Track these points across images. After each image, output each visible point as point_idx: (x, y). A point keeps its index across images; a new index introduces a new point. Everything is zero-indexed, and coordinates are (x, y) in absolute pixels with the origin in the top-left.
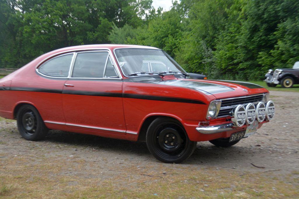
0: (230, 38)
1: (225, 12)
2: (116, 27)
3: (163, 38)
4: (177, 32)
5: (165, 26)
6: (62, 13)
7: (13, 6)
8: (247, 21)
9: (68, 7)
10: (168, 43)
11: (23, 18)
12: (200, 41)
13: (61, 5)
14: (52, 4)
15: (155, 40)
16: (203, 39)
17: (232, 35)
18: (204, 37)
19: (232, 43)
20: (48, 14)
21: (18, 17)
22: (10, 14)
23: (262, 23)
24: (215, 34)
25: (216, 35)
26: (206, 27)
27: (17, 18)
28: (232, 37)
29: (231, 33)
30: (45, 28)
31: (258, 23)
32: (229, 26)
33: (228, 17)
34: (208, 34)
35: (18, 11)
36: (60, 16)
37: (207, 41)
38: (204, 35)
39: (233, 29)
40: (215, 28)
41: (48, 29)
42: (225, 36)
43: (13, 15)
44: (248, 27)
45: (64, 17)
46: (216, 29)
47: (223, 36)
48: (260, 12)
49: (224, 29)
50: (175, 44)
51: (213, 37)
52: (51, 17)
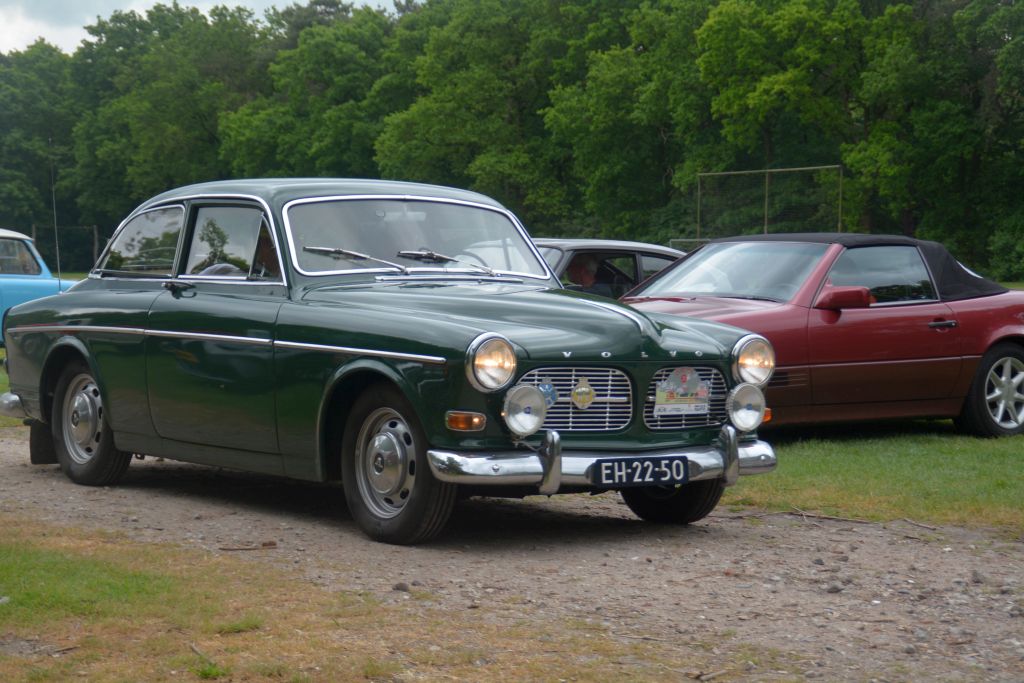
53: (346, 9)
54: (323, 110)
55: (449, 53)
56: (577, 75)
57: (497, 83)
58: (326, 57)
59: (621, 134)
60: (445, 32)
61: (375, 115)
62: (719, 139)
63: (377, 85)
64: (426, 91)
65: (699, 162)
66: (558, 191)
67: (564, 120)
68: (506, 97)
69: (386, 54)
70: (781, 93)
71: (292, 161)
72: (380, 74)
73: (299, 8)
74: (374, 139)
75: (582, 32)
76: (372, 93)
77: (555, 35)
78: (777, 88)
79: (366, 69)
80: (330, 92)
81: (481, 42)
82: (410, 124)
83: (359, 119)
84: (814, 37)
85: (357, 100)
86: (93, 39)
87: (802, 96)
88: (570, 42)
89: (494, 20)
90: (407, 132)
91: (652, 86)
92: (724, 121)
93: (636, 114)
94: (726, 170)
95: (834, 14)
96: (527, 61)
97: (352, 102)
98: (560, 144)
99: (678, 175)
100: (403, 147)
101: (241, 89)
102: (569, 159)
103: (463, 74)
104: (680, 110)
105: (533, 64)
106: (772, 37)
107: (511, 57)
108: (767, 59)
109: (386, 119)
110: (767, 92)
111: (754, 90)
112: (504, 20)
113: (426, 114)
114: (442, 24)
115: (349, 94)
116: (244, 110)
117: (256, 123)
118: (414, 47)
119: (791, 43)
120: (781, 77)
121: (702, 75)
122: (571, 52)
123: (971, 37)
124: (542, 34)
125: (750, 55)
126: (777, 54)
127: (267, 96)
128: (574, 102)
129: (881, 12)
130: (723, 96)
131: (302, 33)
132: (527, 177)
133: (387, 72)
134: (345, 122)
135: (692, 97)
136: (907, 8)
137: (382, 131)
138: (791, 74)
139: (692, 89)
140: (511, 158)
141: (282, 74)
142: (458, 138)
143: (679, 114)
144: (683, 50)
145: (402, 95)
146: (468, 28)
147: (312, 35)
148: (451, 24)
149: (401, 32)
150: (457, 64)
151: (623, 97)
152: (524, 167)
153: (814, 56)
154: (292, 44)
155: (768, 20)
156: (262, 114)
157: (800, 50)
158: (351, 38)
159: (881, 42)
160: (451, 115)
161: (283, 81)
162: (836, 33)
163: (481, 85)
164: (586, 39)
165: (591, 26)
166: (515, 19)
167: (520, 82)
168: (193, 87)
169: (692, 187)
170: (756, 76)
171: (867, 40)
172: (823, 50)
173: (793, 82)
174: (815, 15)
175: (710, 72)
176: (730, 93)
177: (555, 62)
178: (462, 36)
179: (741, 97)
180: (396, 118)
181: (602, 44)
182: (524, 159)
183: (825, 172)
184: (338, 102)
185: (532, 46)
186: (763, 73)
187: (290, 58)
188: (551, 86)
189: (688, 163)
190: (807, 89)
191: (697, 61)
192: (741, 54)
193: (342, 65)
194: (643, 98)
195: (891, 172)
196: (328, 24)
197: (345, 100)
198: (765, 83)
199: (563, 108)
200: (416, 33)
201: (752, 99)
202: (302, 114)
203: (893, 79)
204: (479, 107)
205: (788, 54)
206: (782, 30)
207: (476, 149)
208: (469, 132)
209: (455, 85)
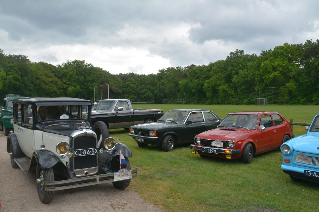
54: (194, 80)
55: (215, 71)
56: (237, 74)
57: (223, 75)
58: (195, 72)
59: (245, 82)
61: (203, 80)
62: (263, 83)
63: (203, 76)
64: (212, 77)
65: (259, 86)
66: (232, 91)
67: (235, 80)
68: (224, 77)
70: (276, 75)
74: (203, 84)
75: (236, 67)
77: (232, 68)
78: (275, 74)
79: (200, 74)
80: (195, 77)
81: (220, 69)
82: (209, 81)
84: (281, 66)
86: (159, 72)
87: (279, 76)
88: (235, 69)
89: (222, 66)
90: (208, 83)
92: (264, 80)
93: (248, 79)
94: (263, 87)
95: (284, 63)
96: (227, 72)
99: (255, 88)
101: (182, 78)
103: (217, 74)
105: (229, 72)
107: (225, 71)
108: (272, 70)
111: (271, 75)
112: (223, 66)
113: (212, 80)
115: (198, 78)
117: (184, 82)
118: (209, 71)
119: (277, 67)
120: (276, 73)
122: (235, 70)
124: (230, 68)
125: (270, 69)
126: (274, 69)
127: (186, 78)
128: (237, 78)
130: (265, 76)
132: (228, 89)
133: (204, 74)
134: (198, 81)
135: (259, 76)
142: (216, 83)
143: (256, 79)
145: (208, 77)
151: (245, 76)
153: (281, 69)
157: (279, 68)
158: (198, 70)
160: (216, 80)
161: (188, 76)
162: (285, 66)
163: (220, 76)
164: (238, 68)
166: (225, 66)
168: (174, 78)
169: (258, 90)
172: (282, 68)
173: (278, 74)
177: (233, 72)
178: (217, 68)
180: (207, 81)
181: (241, 69)
183: (281, 88)
184: (196, 79)
186: (272, 72)
188: (233, 75)
189: (257, 86)
190: (280, 74)
192: (268, 69)
193: (197, 73)
194: (249, 77)
195: (295, 87)
198: (273, 74)
202: (191, 81)
203: (296, 73)
204: (220, 79)
205: (276, 69)
206: (275, 65)
207: (219, 85)
208: (219, 82)
209: (216, 76)
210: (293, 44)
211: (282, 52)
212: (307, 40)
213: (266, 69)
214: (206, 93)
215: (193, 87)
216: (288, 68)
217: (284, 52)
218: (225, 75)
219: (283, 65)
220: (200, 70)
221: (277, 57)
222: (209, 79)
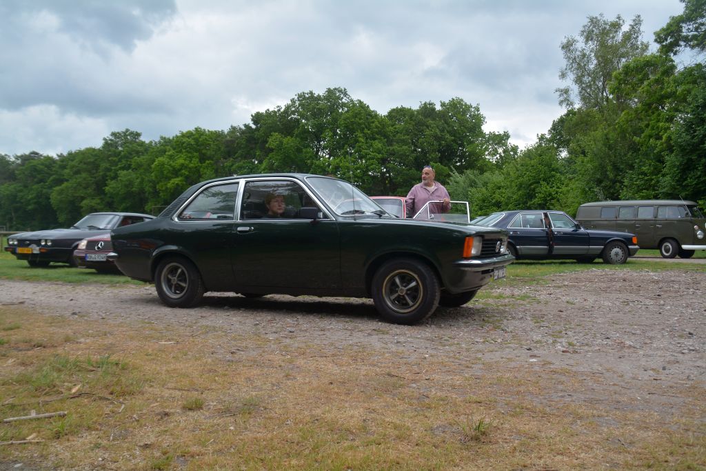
0: (643, 182)
1: (634, 142)
2: (456, 173)
3: (531, 185)
4: (553, 176)
5: (535, 167)
6: (380, 156)
7: (318, 151)
8: (673, 155)
9: (388, 148)
10: (540, 192)
11: (329, 165)
12: (592, 188)
13: (380, 145)
14: (368, 145)
15: (519, 190)
16: (598, 185)
17: (646, 178)
18: (599, 182)
19: (647, 189)
20: (361, 158)
21: (324, 164)
22: (314, 161)
23: (700, 156)
24: (616, 176)
25: (619, 178)
26: (602, 167)
27: (322, 165)
28: (647, 180)
29: (646, 175)
30: (357, 177)
31: (694, 157)
32: (641, 164)
33: (639, 150)
34: (606, 176)
35: (323, 157)
36: (378, 159)
37: (604, 187)
38: (599, 179)
39: (648, 169)
40: (616, 168)
41: (361, 178)
42: (635, 179)
43: (317, 162)
44: (678, 164)
45: (383, 161)
46: (618, 169)
47: (631, 179)
48: (696, 140)
49: (632, 167)
50: (550, 194)
51: (614, 182)
52: (366, 162)
53: (41, 155)
54: (33, 185)
55: (75, 169)
56: (115, 177)
57: (90, 179)
58: (34, 169)
60: (73, 163)
61: (50, 187)
62: (159, 197)
63: (51, 178)
64: (67, 180)
65: (153, 203)
67: (111, 191)
68: (93, 183)
69: (54, 169)
70: (177, 184)
71: (22, 201)
72: (52, 175)
73: (26, 155)
74: (50, 195)
75: (117, 165)
76: (49, 181)
77: (108, 165)
79: (47, 173)
80: (36, 180)
81: (85, 166)
82: (62, 190)
83: (45, 188)
84: (187, 168)
85: (45, 183)
87: (183, 184)
88: (113, 168)
89: (89, 160)
90: (61, 192)
91: (138, 180)
92: (161, 192)
93: (134, 189)
94: (162, 205)
96: (99, 172)
97: (42, 184)
98: (110, 197)
99: (146, 207)
100: (59, 197)
101: (5, 179)
102: (113, 202)
103: (79, 176)
104: (147, 188)
105: (101, 174)
106: (174, 169)
107: (94, 171)
108: (173, 174)
109: (55, 189)
110: (173, 183)
111: (169, 183)
112: (92, 160)
113: (67, 187)
114: (72, 160)
116: (6, 185)
117: (10, 189)
118: (64, 167)
119: (180, 170)
120: (177, 179)
121: (153, 178)
123: (229, 170)
124: (104, 165)
125: (168, 173)
126: (176, 172)
127: (14, 181)
128: (114, 185)
129: (205, 162)
130: (160, 184)
131: (27, 162)
133: (54, 175)
134: (40, 189)
135: (151, 184)
136: (211, 161)
137: (52, 192)
138: (180, 178)
139: (150, 182)
140: (94, 201)
141: (20, 174)
142: (77, 195)
143: (148, 188)
144: (148, 169)
145: (59, 181)
146: (81, 162)
147: (30, 163)
148: (75, 161)
149: (59, 163)
150: (78, 172)
151: (130, 184)
152: (99, 204)
153: (187, 173)
154: (23, 164)
155: (173, 164)
156: (12, 186)
157: (183, 171)
158: (42, 164)
159: (205, 171)
160: (75, 188)
161: (19, 177)
162: (193, 167)
163: (85, 179)
165: (119, 163)
166: (96, 160)
167: (97, 179)
170: (170, 179)
171: (202, 169)
172: (189, 172)
173: (180, 181)
174: (187, 162)
175: (156, 177)
176: (163, 184)
177: (108, 174)
178: (79, 164)
179: (166, 185)
180: (58, 188)
181: (123, 168)
182: (99, 201)
184: (38, 183)
185: (101, 168)
187: (22, 169)
188: (107, 180)
189: (149, 204)
190: (184, 183)
191: (153, 174)
192: (165, 172)
193: (40, 172)
194: (136, 184)
196: (34, 159)
197: (40, 183)
198: (172, 181)
199: (111, 187)
200: (64, 163)
201: (169, 185)
202: (26, 187)
204: (84, 185)
205: (180, 173)
206: (177, 166)
207: (83, 198)
208: (81, 193)
209: (77, 179)
210: (210, 130)
211: (189, 144)
212: (232, 126)
213: (162, 172)
214: (58, 213)
215: (29, 200)
216: (198, 171)
217: (193, 142)
218: (95, 178)
219: (191, 165)
220: (46, 166)
221: (181, 152)
222: (60, 185)
